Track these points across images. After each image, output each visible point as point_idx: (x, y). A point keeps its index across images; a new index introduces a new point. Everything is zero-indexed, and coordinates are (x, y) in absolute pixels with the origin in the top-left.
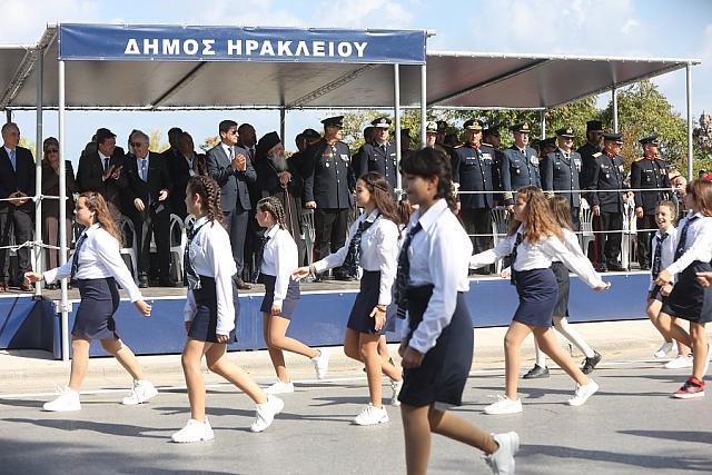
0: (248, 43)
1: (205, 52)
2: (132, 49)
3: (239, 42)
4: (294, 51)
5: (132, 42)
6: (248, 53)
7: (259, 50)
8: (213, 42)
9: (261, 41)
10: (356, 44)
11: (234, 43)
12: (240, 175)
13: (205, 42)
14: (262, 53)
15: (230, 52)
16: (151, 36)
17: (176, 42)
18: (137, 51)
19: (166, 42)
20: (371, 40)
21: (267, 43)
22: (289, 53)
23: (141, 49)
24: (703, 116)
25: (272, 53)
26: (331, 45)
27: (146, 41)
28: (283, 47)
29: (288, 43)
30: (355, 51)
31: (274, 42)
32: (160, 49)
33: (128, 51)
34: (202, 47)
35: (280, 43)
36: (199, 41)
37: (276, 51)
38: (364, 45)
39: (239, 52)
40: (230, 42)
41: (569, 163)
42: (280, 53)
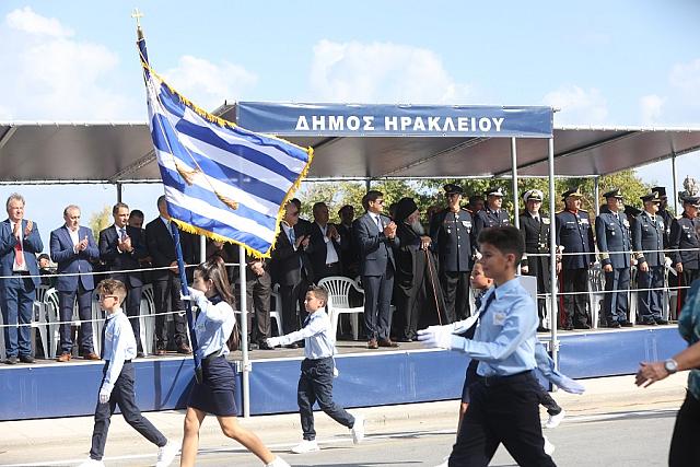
0: (403, 119)
1: (366, 128)
2: (302, 125)
3: (395, 119)
4: (442, 126)
5: (302, 119)
6: (403, 128)
7: (412, 126)
8: (372, 118)
9: (413, 117)
10: (495, 120)
11: (391, 120)
12: (389, 242)
13: (366, 119)
14: (415, 129)
15: (388, 128)
16: (319, 113)
17: (340, 118)
18: (306, 127)
19: (332, 118)
20: (508, 117)
21: (419, 119)
22: (438, 129)
23: (310, 125)
24: (687, 179)
25: (424, 129)
26: (473, 120)
27: (314, 118)
28: (433, 123)
29: (437, 119)
30: (494, 126)
31: (425, 118)
32: (327, 126)
33: (299, 127)
34: (363, 124)
35: (430, 119)
36: (361, 117)
37: (427, 126)
38: (501, 120)
39: (395, 128)
40: (387, 119)
41: (655, 225)
42: (430, 129)
